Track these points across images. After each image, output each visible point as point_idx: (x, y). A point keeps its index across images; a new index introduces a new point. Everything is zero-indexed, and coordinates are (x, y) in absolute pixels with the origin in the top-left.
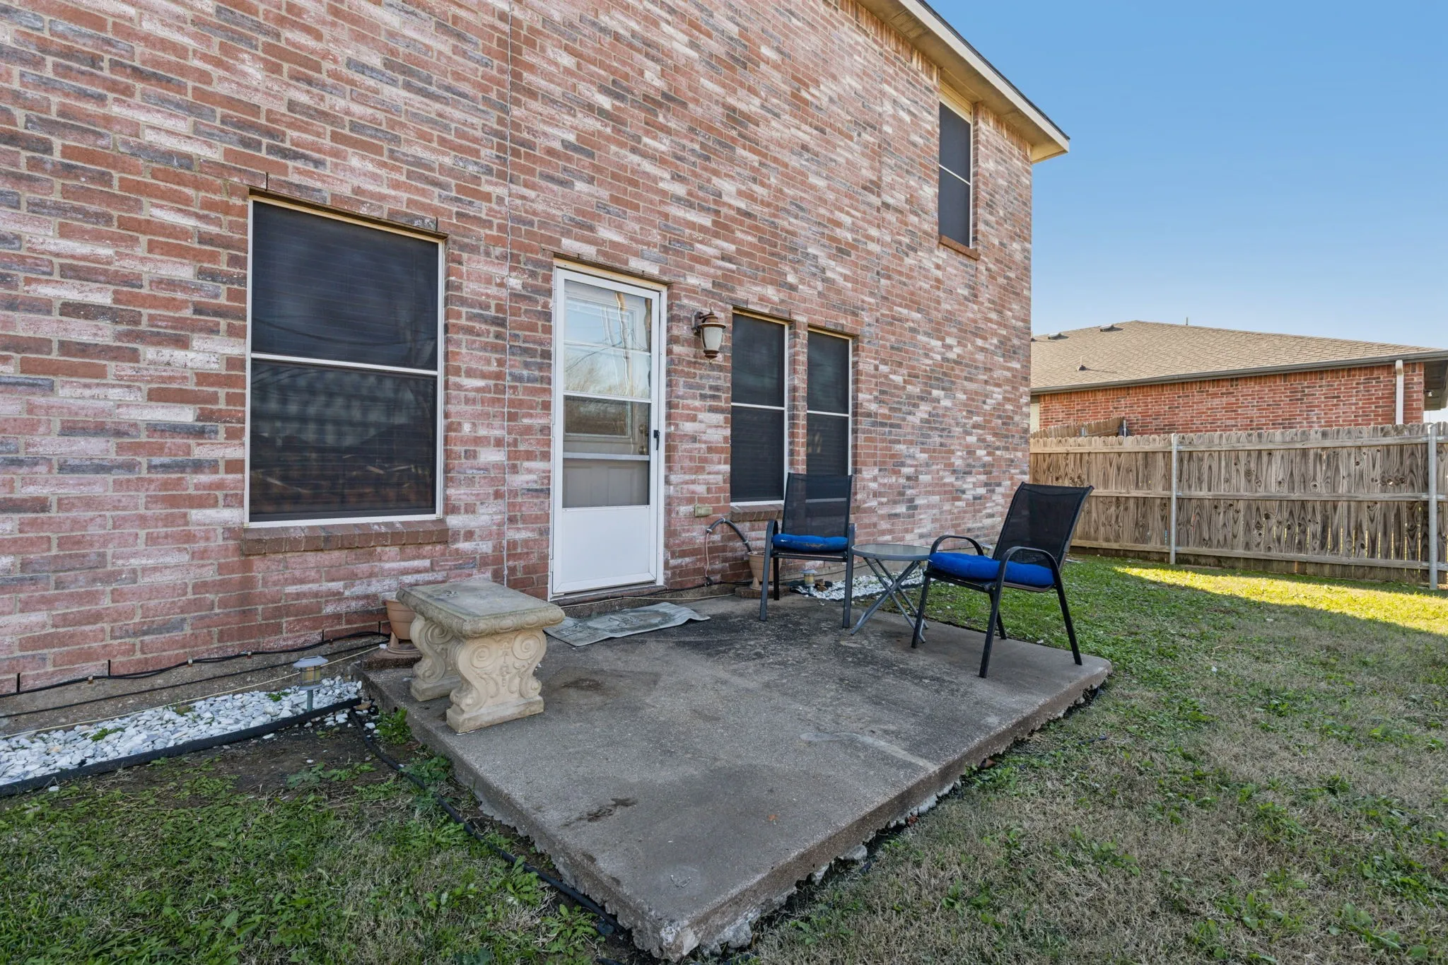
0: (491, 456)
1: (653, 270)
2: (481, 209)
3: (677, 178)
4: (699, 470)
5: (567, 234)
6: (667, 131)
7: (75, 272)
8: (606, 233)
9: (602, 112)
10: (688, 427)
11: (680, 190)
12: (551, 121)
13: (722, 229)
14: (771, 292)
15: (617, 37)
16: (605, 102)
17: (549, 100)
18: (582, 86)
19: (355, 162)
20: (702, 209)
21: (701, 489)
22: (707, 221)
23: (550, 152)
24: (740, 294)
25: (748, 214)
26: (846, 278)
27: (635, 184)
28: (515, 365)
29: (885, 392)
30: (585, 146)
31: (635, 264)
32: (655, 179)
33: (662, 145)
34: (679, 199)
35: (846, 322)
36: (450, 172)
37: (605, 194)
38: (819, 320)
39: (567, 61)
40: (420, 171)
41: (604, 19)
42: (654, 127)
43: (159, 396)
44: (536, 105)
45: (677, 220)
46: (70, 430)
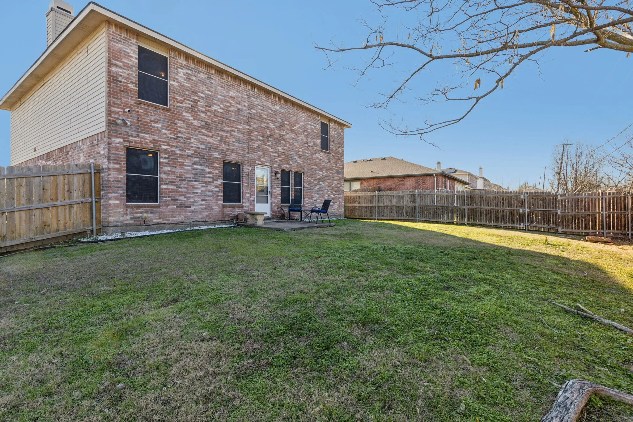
0: (248, 195)
1: (269, 164)
2: (246, 159)
3: (272, 148)
4: (276, 198)
5: (257, 160)
6: (270, 141)
7: (209, 173)
8: (262, 160)
9: (261, 140)
10: (274, 190)
11: (272, 150)
12: (255, 143)
13: (279, 156)
14: (287, 166)
15: (263, 127)
16: (261, 138)
17: (254, 140)
18: (258, 137)
19: (233, 155)
20: (276, 153)
21: (276, 201)
22: (276, 155)
23: (255, 148)
24: (282, 167)
25: (283, 153)
26: (301, 161)
27: (266, 151)
28: (250, 181)
29: (310, 183)
30: (259, 146)
31: (266, 164)
32: (269, 149)
33: (270, 143)
34: (272, 152)
35: (301, 170)
36: (242, 154)
37: (262, 153)
38: (296, 170)
39: (256, 133)
40: (240, 155)
41: (262, 125)
42: (269, 141)
43: (216, 187)
44: (253, 141)
45: (272, 155)
46: (209, 191)
